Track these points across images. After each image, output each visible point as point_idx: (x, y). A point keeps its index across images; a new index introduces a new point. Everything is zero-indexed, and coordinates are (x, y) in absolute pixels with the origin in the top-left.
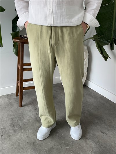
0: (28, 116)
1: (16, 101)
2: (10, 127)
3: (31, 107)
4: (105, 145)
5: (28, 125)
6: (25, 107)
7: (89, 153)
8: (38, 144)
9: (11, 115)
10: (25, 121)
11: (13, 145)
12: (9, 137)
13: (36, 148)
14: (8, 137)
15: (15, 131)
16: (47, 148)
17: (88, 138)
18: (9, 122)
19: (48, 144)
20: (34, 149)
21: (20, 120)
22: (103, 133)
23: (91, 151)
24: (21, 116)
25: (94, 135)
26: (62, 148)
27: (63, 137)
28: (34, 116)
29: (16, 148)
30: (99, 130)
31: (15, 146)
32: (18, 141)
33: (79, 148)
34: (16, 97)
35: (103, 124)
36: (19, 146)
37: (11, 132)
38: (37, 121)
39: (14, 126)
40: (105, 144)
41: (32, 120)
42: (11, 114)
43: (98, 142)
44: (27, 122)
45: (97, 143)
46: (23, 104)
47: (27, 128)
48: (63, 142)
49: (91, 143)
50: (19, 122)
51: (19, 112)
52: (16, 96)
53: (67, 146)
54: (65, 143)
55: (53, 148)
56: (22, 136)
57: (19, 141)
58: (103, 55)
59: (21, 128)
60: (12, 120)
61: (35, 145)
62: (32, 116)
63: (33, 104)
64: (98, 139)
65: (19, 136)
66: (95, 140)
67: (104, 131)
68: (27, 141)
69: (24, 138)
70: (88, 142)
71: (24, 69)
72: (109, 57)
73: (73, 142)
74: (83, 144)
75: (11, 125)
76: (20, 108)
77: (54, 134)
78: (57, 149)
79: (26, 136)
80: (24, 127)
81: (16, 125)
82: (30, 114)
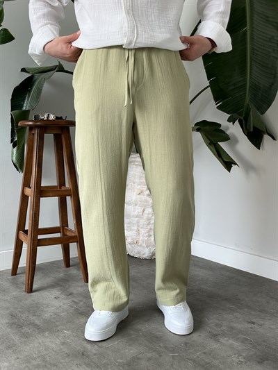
0: (52, 307)
1: (12, 283)
2: (9, 330)
3: (56, 291)
4: (265, 344)
5: (58, 323)
6: (41, 292)
7: (234, 359)
8: (95, 354)
9: (8, 308)
10: (47, 315)
11: (29, 362)
12: (11, 347)
13: (93, 362)
14: (8, 348)
15: (26, 336)
16: (121, 359)
17: (219, 335)
18: (5, 321)
19: (122, 351)
20: (88, 365)
21: (34, 314)
22: (253, 323)
23: (237, 356)
24: (35, 309)
25: (232, 328)
26: (161, 356)
27: (157, 338)
28: (71, 306)
29: (38, 366)
30: (241, 320)
31: (35, 363)
32: (39, 353)
33: (204, 353)
34: (10, 277)
35: (246, 310)
36: (45, 361)
37: (16, 338)
38: (80, 313)
39: (19, 326)
40: (264, 341)
41: (65, 313)
42: (4, 306)
43: (246, 339)
44: (54, 318)
45: (244, 341)
46: (35, 287)
47: (59, 328)
48: (160, 346)
49: (231, 341)
50: (33, 318)
51: (28, 302)
52: (12, 275)
53: (173, 351)
54: (166, 347)
55: (139, 359)
56: (49, 343)
57: (43, 354)
58: (224, 161)
59: (40, 329)
60: (13, 316)
61: (88, 356)
62: (65, 307)
63: (61, 286)
64: (245, 335)
65: (40, 343)
66: (238, 337)
67: (254, 320)
68: (65, 350)
69: (53, 345)
70: (223, 340)
71: (41, 192)
72: (236, 164)
73: (186, 344)
74: (213, 345)
75: (11, 325)
76: (27, 294)
77: (132, 332)
78: (150, 359)
79: (58, 342)
80: (49, 327)
81: (24, 325)
82: (56, 303)
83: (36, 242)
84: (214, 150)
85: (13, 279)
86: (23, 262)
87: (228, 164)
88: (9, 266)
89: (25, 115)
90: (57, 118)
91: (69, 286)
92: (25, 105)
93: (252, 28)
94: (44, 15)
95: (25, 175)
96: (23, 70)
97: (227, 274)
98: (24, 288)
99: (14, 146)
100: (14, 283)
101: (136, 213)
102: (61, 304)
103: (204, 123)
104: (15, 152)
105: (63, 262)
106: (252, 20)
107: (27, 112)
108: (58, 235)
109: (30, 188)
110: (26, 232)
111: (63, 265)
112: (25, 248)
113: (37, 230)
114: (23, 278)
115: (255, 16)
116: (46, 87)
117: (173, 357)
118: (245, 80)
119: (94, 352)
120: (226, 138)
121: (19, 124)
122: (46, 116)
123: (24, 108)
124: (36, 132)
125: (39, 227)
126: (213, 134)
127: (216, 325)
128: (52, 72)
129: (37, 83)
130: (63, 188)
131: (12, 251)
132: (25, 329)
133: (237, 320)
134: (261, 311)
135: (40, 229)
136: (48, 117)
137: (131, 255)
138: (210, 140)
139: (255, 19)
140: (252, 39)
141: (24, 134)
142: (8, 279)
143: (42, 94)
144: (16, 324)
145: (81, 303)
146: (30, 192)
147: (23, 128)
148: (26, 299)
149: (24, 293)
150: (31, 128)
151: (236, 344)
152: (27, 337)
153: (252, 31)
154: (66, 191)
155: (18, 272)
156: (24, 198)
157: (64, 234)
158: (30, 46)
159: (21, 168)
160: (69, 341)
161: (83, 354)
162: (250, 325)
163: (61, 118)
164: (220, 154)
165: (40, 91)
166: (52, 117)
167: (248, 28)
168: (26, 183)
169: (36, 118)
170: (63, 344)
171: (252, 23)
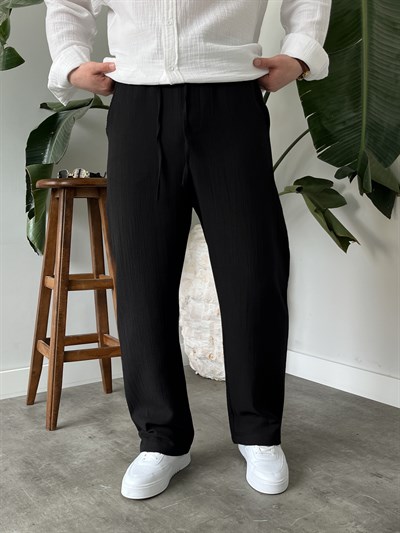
0: (86, 450)
1: (28, 416)
2: (21, 484)
3: (91, 428)
4: (396, 506)
5: (92, 475)
6: (68, 429)
7: (349, 529)
8: (145, 520)
9: (20, 452)
10: (76, 463)
11: (49, 530)
12: (25, 508)
14: (20, 509)
15: (46, 492)
16: (184, 527)
17: (328, 493)
18: (15, 470)
19: (185, 516)
21: (58, 463)
22: (379, 476)
23: (353, 523)
24: (60, 454)
25: (348, 483)
26: (241, 523)
27: (237, 496)
28: (112, 449)
30: (361, 471)
31: (58, 531)
32: (65, 517)
33: (306, 519)
34: (25, 407)
35: (370, 456)
36: (72, 529)
37: (31, 496)
39: (37, 478)
40: (396, 503)
41: (103, 460)
42: (16, 448)
43: (368, 500)
44: (87, 467)
45: (365, 502)
46: (60, 421)
47: (93, 482)
48: (241, 509)
49: (346, 503)
50: (57, 467)
51: (50, 443)
52: (28, 404)
53: (260, 516)
54: (249, 511)
55: (210, 527)
56: (79, 502)
57: (70, 518)
58: (335, 234)
59: (66, 483)
60: (28, 463)
61: (135, 523)
62: (103, 450)
63: (98, 420)
64: (367, 493)
65: (65, 503)
66: (357, 495)
67: (381, 472)
68: (102, 513)
69: (84, 507)
70: (334, 501)
71: (69, 283)
72: (355, 240)
73: (279, 505)
74: (318, 507)
75: (24, 476)
76: (49, 432)
77: (200, 488)
78: (225, 527)
79: (92, 501)
80: (80, 479)
81: (43, 476)
82: (91, 445)
83: (62, 355)
84: (323, 220)
85: (29, 410)
86: (44, 386)
87: (344, 241)
88: (24, 391)
89: (45, 172)
90: (92, 175)
91: (111, 421)
92: (46, 156)
93: (371, 39)
94: (69, 33)
95: (46, 258)
96: (44, 106)
97: (344, 403)
98: (44, 422)
99: (30, 217)
100: (31, 416)
101: (208, 313)
102: (99, 447)
103: (308, 180)
104: (32, 226)
105: (102, 385)
106: (370, 27)
107: (49, 167)
108: (95, 346)
109: (53, 277)
110: (47, 341)
111: (102, 389)
112: (46, 364)
113: (63, 339)
114: (43, 409)
115: (376, 22)
116: (76, 130)
117: (260, 524)
118: (359, 117)
119: (144, 516)
120: (340, 202)
121: (37, 185)
122: (76, 172)
123: (45, 162)
124: (61, 195)
125: (67, 334)
126: (321, 196)
127: (325, 479)
128: (85, 108)
129: (63, 124)
130: (101, 277)
131: (27, 369)
132: (45, 483)
133: (355, 472)
134: (392, 458)
135: (68, 337)
136: (79, 174)
137: (202, 374)
138: (316, 205)
139: (375, 26)
140: (371, 56)
141: (45, 198)
142: (22, 410)
143: (70, 141)
144: (33, 474)
145: (128, 446)
146: (53, 283)
147: (43, 190)
148: (48, 440)
149: (45, 431)
150: (55, 190)
151: (353, 507)
152: (48, 494)
153: (370, 44)
154: (104, 281)
155: (36, 400)
156: (45, 292)
157: (103, 345)
158: (50, 77)
159: (41, 248)
160: (109, 500)
161: (128, 520)
162: (375, 479)
163: (98, 175)
164: (331, 226)
165: (67, 135)
166: (84, 174)
167: (364, 39)
168: (48, 271)
169: (62, 175)
170: (100, 504)
171: (370, 32)
